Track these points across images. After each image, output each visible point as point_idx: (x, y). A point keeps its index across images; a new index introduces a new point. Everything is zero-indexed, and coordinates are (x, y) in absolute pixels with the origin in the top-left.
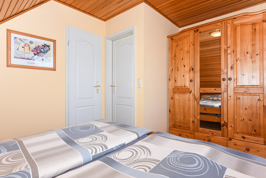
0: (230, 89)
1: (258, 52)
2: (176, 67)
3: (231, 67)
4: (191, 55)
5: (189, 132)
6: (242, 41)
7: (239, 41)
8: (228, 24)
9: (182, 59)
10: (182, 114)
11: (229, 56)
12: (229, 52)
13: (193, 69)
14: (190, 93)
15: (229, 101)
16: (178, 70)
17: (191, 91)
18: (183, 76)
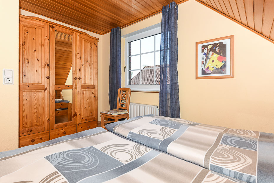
0: (78, 86)
1: (92, 63)
2: (25, 59)
3: (80, 70)
4: (46, 49)
5: (44, 133)
6: (85, 52)
7: (83, 51)
8: (77, 36)
9: (35, 51)
10: (35, 115)
11: (78, 60)
12: (78, 57)
13: (48, 65)
14: (45, 90)
15: (78, 96)
16: (29, 63)
17: (46, 88)
18: (36, 71)
